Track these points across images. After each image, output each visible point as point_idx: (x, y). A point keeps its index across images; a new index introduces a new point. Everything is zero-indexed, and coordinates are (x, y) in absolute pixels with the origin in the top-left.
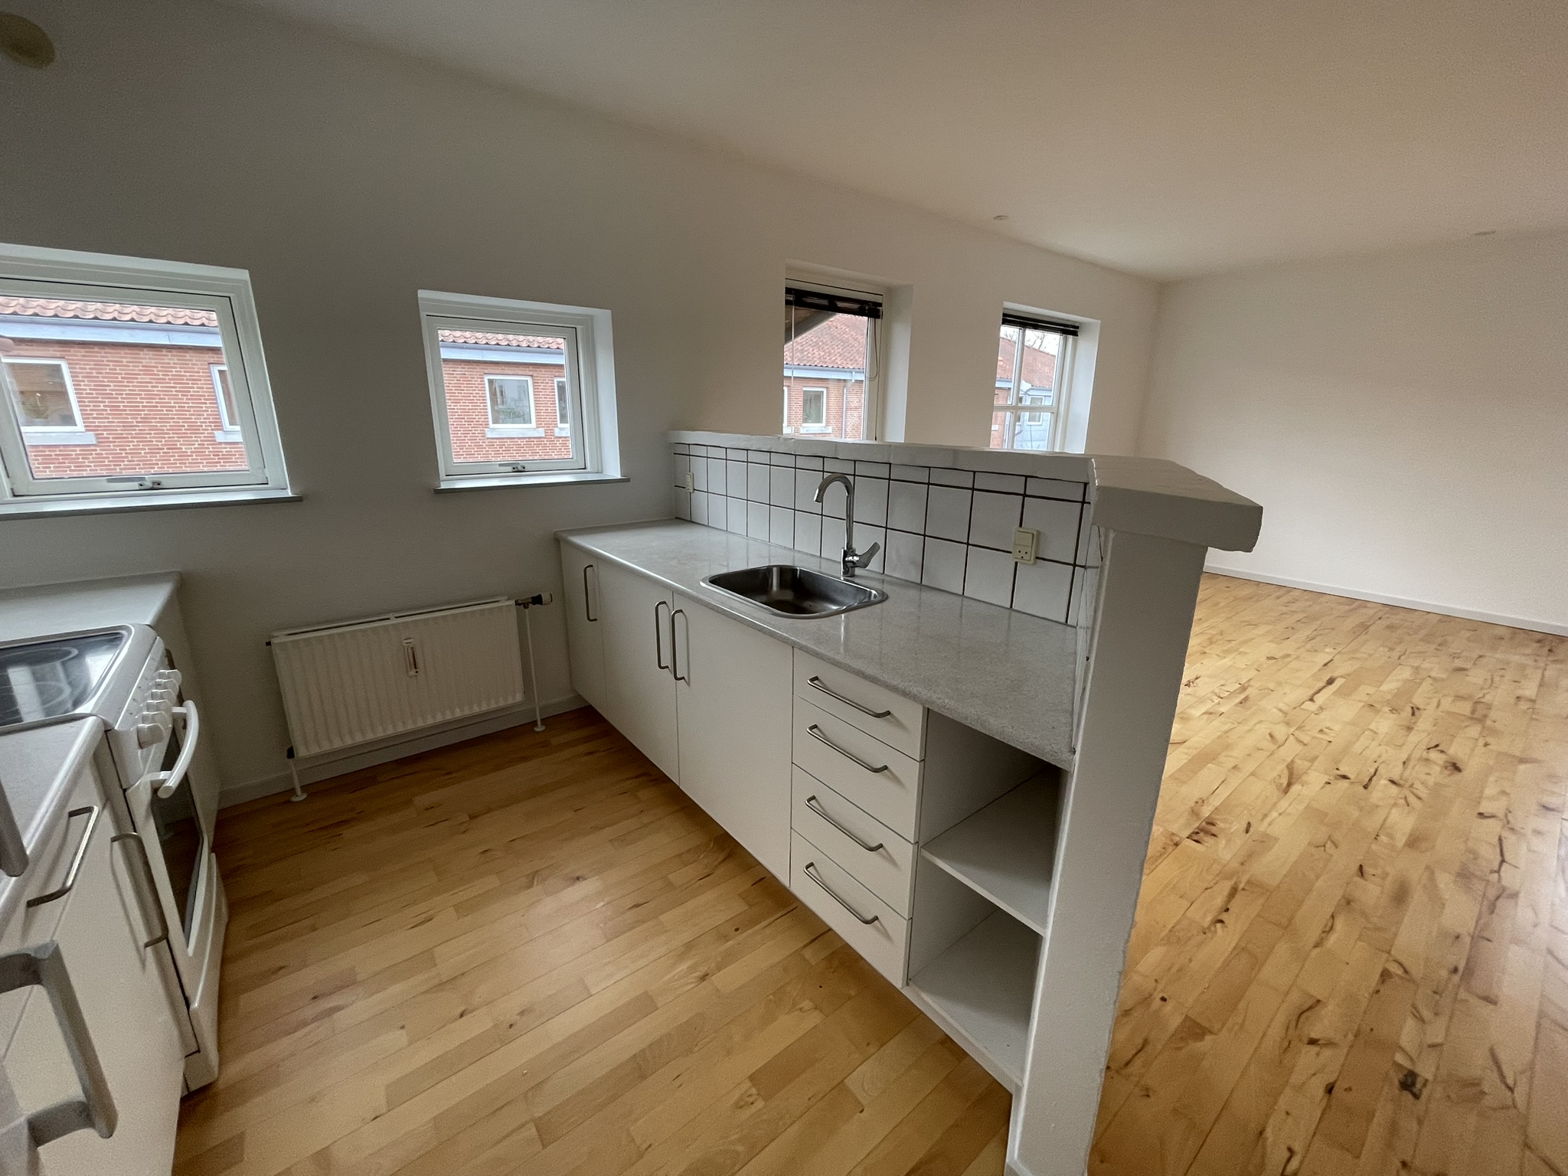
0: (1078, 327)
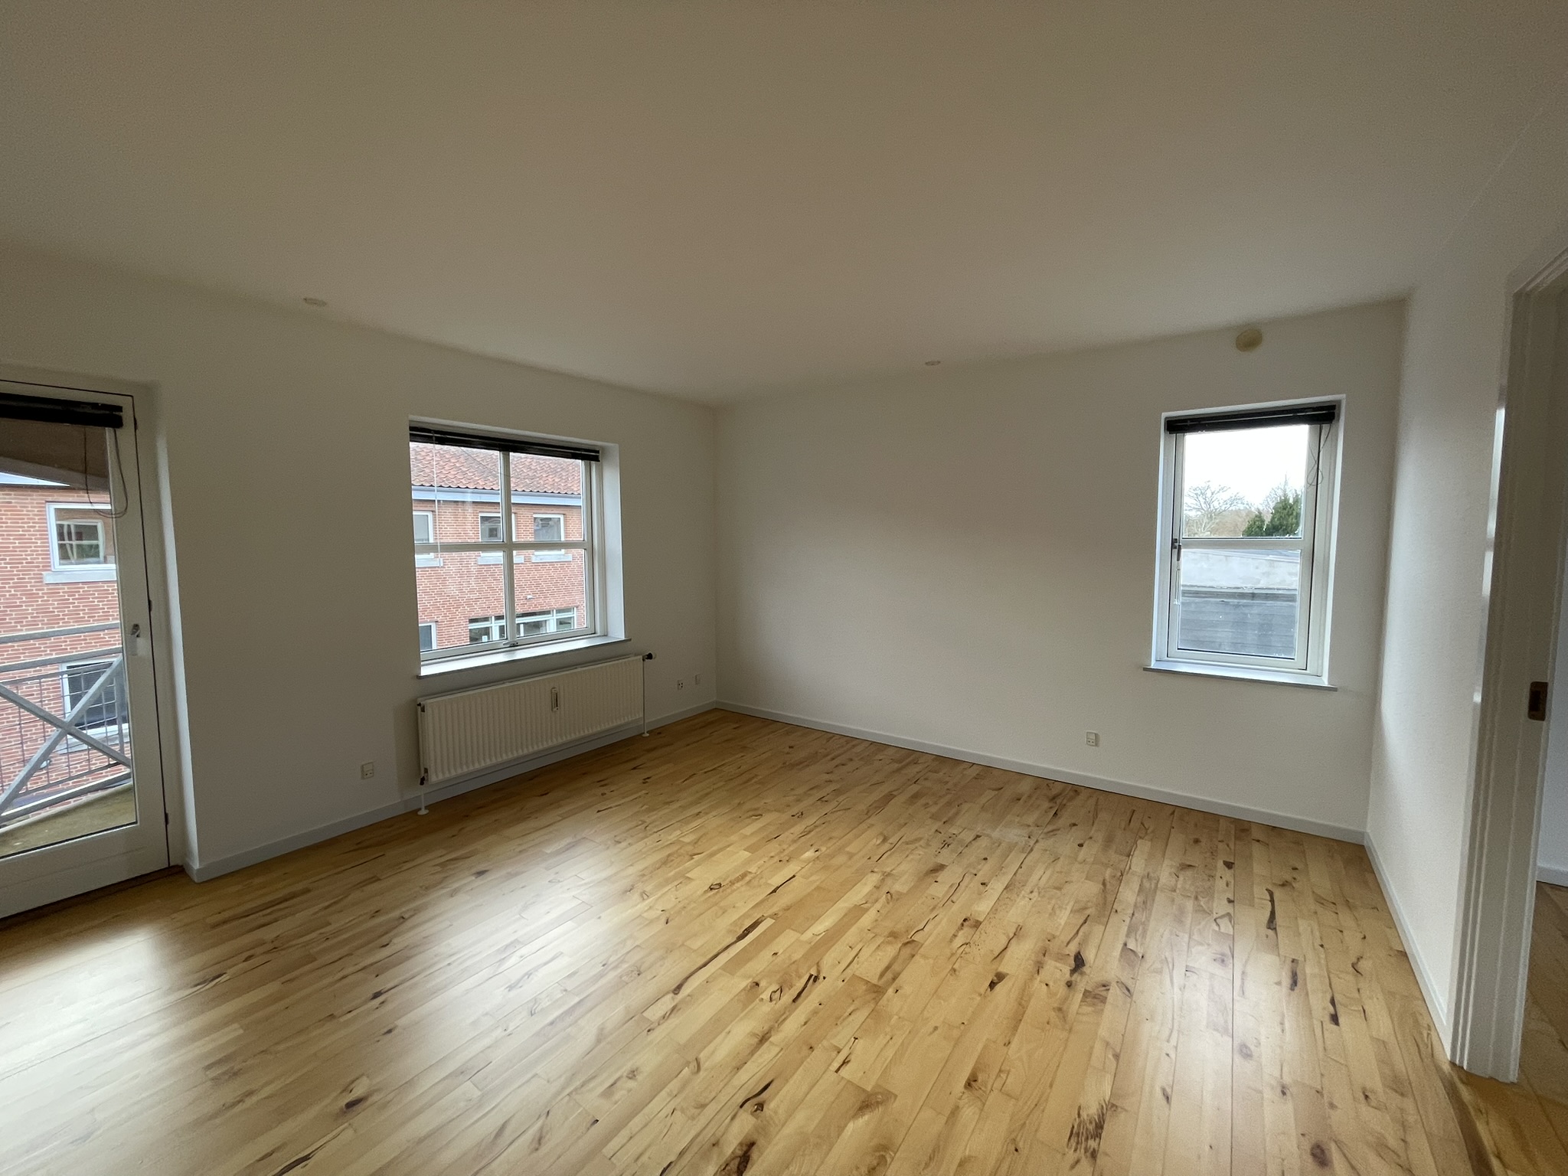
0: (598, 452)
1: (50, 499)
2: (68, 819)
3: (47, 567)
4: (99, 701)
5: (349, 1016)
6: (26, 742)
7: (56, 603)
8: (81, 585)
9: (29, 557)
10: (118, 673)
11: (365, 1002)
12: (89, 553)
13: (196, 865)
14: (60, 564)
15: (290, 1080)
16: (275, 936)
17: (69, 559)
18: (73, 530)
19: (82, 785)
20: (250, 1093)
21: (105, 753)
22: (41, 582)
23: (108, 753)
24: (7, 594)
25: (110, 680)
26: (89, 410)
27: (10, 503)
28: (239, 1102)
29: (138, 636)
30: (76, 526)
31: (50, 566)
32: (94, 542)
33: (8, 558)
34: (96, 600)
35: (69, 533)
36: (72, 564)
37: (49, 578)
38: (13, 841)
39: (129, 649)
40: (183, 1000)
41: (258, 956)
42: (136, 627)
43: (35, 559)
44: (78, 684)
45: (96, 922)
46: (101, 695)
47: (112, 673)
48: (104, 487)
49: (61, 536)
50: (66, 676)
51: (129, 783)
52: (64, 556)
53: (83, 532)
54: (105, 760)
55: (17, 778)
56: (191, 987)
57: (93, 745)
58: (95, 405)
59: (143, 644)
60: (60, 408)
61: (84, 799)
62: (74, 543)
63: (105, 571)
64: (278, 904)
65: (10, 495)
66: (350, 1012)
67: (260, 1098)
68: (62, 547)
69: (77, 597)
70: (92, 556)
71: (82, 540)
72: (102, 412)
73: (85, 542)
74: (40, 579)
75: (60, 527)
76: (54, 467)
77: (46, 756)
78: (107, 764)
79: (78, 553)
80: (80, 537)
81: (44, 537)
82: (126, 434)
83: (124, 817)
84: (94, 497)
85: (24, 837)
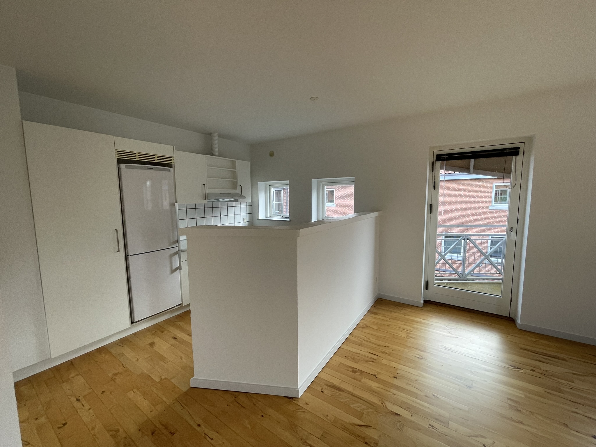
1: (494, 182)
2: (483, 286)
3: (490, 204)
4: (497, 251)
5: (576, 433)
6: (476, 258)
7: (491, 216)
8: (499, 211)
9: (486, 201)
10: (504, 243)
11: (587, 435)
12: (503, 200)
13: (519, 322)
14: (494, 203)
15: (539, 434)
16: (546, 369)
17: (497, 201)
18: (500, 192)
19: (495, 276)
20: (521, 423)
21: (496, 269)
22: (488, 209)
23: (497, 269)
24: (479, 212)
25: (501, 245)
26: (509, 151)
27: (484, 184)
28: (517, 422)
29: (512, 231)
30: (501, 191)
31: (491, 204)
32: (505, 196)
33: (481, 201)
34: (503, 216)
35: (499, 193)
36: (498, 203)
37: (490, 208)
38: (468, 286)
39: (508, 236)
40: (504, 367)
41: (536, 372)
42: (512, 228)
43: (487, 201)
44: (493, 244)
45: (484, 323)
46: (498, 249)
47: (502, 242)
48: (509, 177)
49: (496, 194)
50: (490, 240)
51: (501, 281)
52: (496, 200)
53: (503, 193)
54: (495, 271)
55: (472, 268)
56: (509, 365)
57: (492, 263)
58: (510, 149)
59: (513, 235)
60: (499, 152)
61: (489, 281)
62: (500, 196)
63: (505, 206)
64: (549, 357)
65: (484, 181)
66: (577, 432)
67: (525, 428)
68: (496, 197)
69: (497, 214)
70: (504, 201)
71: (502, 195)
72: (513, 151)
73: (502, 196)
74: (488, 208)
75: (496, 191)
76: (496, 172)
77: (480, 263)
78: (496, 272)
79: (500, 200)
80: (501, 194)
81: (491, 194)
82: (519, 157)
83: (497, 292)
84: (506, 181)
85: (470, 286)
